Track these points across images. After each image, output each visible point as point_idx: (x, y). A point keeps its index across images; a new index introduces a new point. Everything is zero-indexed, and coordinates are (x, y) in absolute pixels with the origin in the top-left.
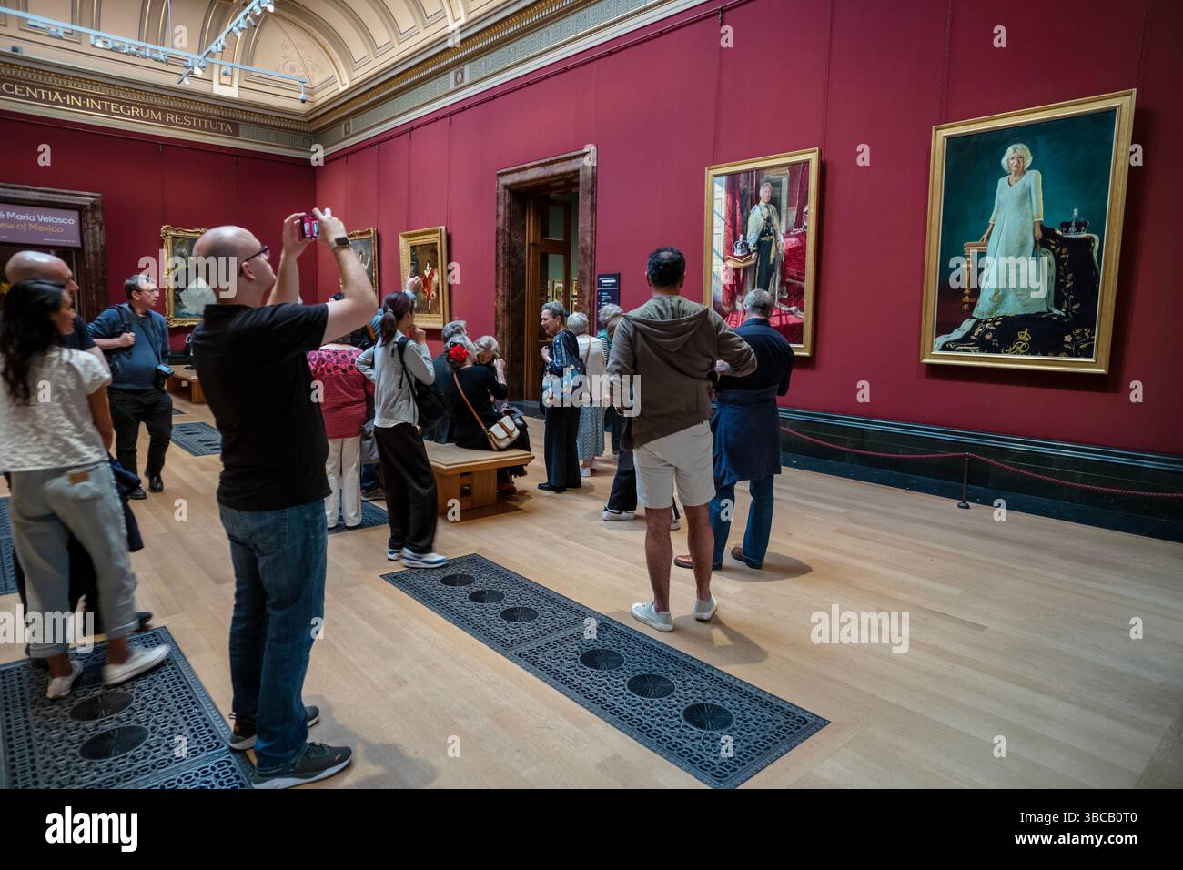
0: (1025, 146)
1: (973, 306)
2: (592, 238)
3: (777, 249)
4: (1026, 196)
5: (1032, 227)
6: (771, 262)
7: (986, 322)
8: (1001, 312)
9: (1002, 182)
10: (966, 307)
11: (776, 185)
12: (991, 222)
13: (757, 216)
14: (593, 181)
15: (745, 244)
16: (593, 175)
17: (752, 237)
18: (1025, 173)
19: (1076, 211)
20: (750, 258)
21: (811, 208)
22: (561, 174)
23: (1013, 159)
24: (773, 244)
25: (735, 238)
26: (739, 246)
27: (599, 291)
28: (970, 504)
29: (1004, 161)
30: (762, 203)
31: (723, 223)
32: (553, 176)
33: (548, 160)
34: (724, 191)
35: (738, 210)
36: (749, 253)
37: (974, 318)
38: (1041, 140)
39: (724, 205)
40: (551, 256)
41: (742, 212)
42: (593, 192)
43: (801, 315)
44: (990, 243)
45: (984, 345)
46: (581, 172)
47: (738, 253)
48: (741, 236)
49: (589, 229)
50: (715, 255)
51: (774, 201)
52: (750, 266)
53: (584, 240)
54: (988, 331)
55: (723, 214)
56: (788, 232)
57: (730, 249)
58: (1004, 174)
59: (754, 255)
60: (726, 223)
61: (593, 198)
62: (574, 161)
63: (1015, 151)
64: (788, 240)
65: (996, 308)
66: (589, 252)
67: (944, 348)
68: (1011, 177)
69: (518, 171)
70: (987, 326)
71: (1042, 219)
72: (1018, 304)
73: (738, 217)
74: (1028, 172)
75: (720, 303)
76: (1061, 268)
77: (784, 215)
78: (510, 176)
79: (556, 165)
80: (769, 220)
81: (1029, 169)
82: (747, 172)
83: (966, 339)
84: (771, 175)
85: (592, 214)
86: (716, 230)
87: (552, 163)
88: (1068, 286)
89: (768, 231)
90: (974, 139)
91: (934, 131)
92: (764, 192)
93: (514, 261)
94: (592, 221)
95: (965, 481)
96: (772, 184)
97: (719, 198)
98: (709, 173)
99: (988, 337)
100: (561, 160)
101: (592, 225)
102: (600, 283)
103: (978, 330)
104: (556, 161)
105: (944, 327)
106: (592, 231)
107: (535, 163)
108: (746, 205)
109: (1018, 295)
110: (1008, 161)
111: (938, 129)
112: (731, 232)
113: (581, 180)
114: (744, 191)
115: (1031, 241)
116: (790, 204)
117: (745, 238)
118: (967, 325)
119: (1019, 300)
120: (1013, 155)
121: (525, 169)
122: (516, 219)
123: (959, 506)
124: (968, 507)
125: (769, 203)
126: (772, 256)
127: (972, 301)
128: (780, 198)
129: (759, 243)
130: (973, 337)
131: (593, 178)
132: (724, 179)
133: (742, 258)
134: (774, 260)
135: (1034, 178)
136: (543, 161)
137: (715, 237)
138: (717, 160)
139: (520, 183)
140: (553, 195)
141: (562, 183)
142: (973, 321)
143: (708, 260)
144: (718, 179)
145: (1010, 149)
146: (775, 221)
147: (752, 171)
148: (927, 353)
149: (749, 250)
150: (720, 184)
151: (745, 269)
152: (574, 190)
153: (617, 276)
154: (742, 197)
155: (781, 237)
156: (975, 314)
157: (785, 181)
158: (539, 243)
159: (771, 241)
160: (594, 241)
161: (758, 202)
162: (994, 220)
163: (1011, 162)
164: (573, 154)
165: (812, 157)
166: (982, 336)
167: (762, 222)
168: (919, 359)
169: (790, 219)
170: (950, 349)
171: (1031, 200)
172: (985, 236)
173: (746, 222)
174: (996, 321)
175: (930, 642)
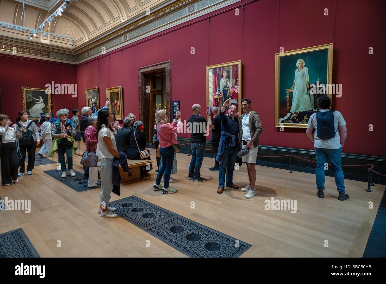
0: (303, 60)
1: (290, 109)
2: (170, 89)
3: (229, 92)
4: (304, 75)
5: (306, 84)
6: (228, 96)
7: (294, 114)
8: (298, 111)
9: (297, 71)
10: (288, 109)
11: (228, 72)
12: (294, 83)
13: (223, 81)
14: (170, 71)
15: (219, 91)
16: (170, 69)
17: (221, 89)
18: (303, 68)
19: (318, 79)
20: (221, 95)
21: (239, 79)
22: (159, 69)
23: (299, 63)
24: (228, 90)
25: (216, 89)
26: (217, 91)
27: (173, 106)
28: (292, 171)
29: (297, 64)
30: (224, 78)
31: (212, 84)
32: (157, 69)
33: (155, 64)
34: (212, 74)
35: (217, 80)
36: (221, 93)
37: (291, 112)
38: (307, 58)
39: (212, 78)
40: (157, 95)
41: (218, 80)
42: (170, 74)
44: (294, 89)
45: (294, 121)
46: (166, 68)
47: (217, 93)
48: (218, 88)
49: (169, 86)
50: (210, 94)
51: (228, 77)
52: (221, 98)
53: (167, 90)
54: (295, 116)
55: (212, 81)
56: (233, 87)
57: (214, 92)
58: (297, 68)
59: (222, 94)
60: (213, 84)
61: (170, 77)
62: (164, 64)
63: (300, 61)
64: (233, 89)
65: (297, 109)
66: (169, 94)
67: (282, 122)
68: (299, 69)
69: (145, 68)
70: (295, 115)
71: (309, 82)
72: (303, 108)
73: (217, 82)
74: (304, 68)
76: (315, 97)
77: (231, 81)
78: (143, 69)
79: (158, 66)
80: (226, 83)
81: (304, 67)
82: (219, 68)
83: (288, 119)
84: (226, 69)
85: (170, 82)
86: (210, 86)
87: (156, 65)
89: (226, 86)
90: (288, 57)
91: (276, 55)
92: (225, 74)
93: (145, 97)
94: (170, 84)
95: (290, 164)
96: (227, 72)
97: (210, 75)
98: (207, 68)
99: (295, 118)
100: (160, 64)
101: (170, 85)
102: (173, 104)
103: (292, 116)
104: (158, 65)
105: (282, 115)
106: (170, 87)
107: (151, 65)
108: (219, 78)
109: (303, 105)
110: (298, 64)
111: (277, 55)
112: (215, 87)
113: (166, 70)
114: (218, 74)
115: (306, 88)
116: (233, 78)
117: (219, 89)
118: (289, 115)
119: (304, 107)
120: (299, 62)
121: (148, 67)
122: (145, 84)
123: (289, 172)
124: (292, 172)
125: (226, 77)
126: (228, 94)
127: (290, 107)
128: (230, 76)
129: (224, 90)
130: (290, 119)
131: (170, 70)
132: (212, 70)
133: (218, 95)
134: (229, 95)
135: (306, 69)
136: (154, 65)
137: (210, 89)
138: (209, 64)
139: (146, 72)
140: (157, 75)
141: (160, 72)
142: (290, 113)
143: (208, 96)
144: (210, 70)
145: (298, 61)
146: (228, 83)
147: (221, 67)
148: (277, 124)
149: (220, 93)
150: (211, 72)
151: (220, 98)
152: (164, 74)
153: (179, 102)
154: (218, 77)
155: (230, 88)
156: (291, 111)
157: (231, 71)
158: (153, 91)
159: (227, 90)
160: (171, 90)
161: (223, 78)
162: (295, 82)
163: (299, 64)
164: (163, 62)
165: (239, 63)
166: (293, 118)
167: (224, 84)
168: (275, 126)
169: (233, 82)
170: (284, 123)
171: (305, 76)
172: (292, 87)
173: (219, 84)
174: (297, 113)
175: (282, 217)
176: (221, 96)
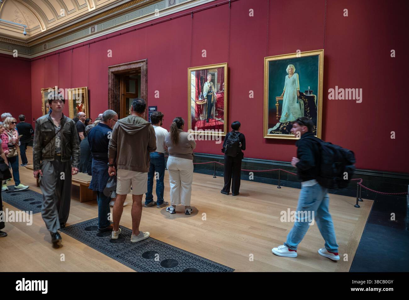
0: (293, 65)
1: (279, 118)
2: (146, 93)
3: (214, 98)
4: (294, 82)
5: (296, 92)
6: (212, 102)
7: (284, 124)
8: (288, 120)
9: (287, 77)
10: (277, 119)
11: (213, 75)
12: (284, 90)
13: (207, 86)
14: (146, 72)
15: (203, 96)
16: (146, 69)
17: (205, 93)
18: (293, 74)
19: (309, 87)
20: (204, 101)
21: (225, 83)
22: (134, 68)
23: (290, 69)
24: (213, 96)
25: (199, 94)
26: (200, 96)
27: (149, 113)
28: (281, 187)
29: (287, 70)
30: (208, 81)
31: (195, 88)
32: (131, 69)
33: (129, 63)
34: (195, 77)
35: (200, 84)
36: (204, 99)
37: (280, 122)
38: (298, 64)
39: (195, 82)
40: (130, 99)
41: (201, 84)
42: (146, 76)
43: (223, 122)
44: (284, 97)
45: (284, 132)
46: (141, 68)
47: (200, 99)
48: (201, 93)
49: (145, 89)
50: (192, 100)
51: (213, 81)
52: (205, 104)
53: (143, 93)
54: (284, 127)
55: (195, 85)
56: (217, 92)
57: (197, 97)
58: (287, 74)
59: (206, 100)
60: (196, 88)
61: (146, 78)
62: (139, 64)
63: (290, 67)
64: (218, 95)
65: (287, 119)
66: (145, 98)
67: (271, 133)
68: (289, 75)
69: (117, 66)
70: (284, 125)
71: (299, 90)
72: (293, 117)
73: (200, 86)
74: (294, 74)
75: (194, 117)
76: (306, 106)
77: (216, 86)
78: (114, 68)
79: (132, 65)
80: (211, 87)
81: (294, 73)
82: (203, 70)
83: (278, 129)
84: (211, 72)
85: (146, 84)
86: (192, 91)
87: (130, 64)
88: (308, 112)
89: (211, 91)
90: (277, 62)
91: (265, 59)
92: (209, 77)
93: (116, 101)
94: (146, 86)
95: (279, 179)
96: (212, 75)
97: (193, 78)
98: (189, 70)
99: (285, 129)
100: (134, 63)
101: (146, 88)
102: (149, 109)
103: (282, 126)
104: (132, 64)
105: (271, 125)
106: (146, 90)
107: (124, 64)
108: (203, 82)
109: (293, 115)
110: (288, 70)
111: (266, 58)
112: (197, 91)
113: (142, 71)
114: (202, 77)
115: (297, 97)
116: (218, 82)
117: (202, 94)
118: (278, 125)
119: (294, 116)
120: (290, 68)
121: (120, 66)
122: (116, 85)
123: (278, 188)
124: (280, 188)
125: (211, 81)
126: (212, 100)
127: (279, 116)
128: (215, 80)
129: (207, 96)
130: (280, 129)
131: (146, 70)
132: (195, 72)
133: (201, 101)
134: (213, 102)
135: (296, 76)
136: (127, 63)
137: (192, 93)
138: (192, 66)
139: (118, 71)
140: (131, 76)
141: (135, 72)
142: (280, 123)
143: (190, 101)
144: (192, 72)
145: (289, 66)
146: (213, 88)
147: (204, 70)
148: (265, 135)
149: (204, 98)
150: (193, 74)
151: (203, 105)
152: (139, 75)
153: (156, 107)
154: (201, 80)
155: (215, 94)
156: (280, 121)
157: (216, 74)
158: (125, 94)
159: (212, 95)
160: (147, 94)
161: (207, 81)
162: (285, 89)
163: (289, 70)
164: (138, 61)
165: (225, 66)
166: (283, 128)
167: (208, 88)
168: (263, 137)
169: (218, 87)
170: (273, 133)
171: (296, 83)
172: (282, 94)
173: (202, 88)
174: (287, 123)
175: (268, 237)
176: (205, 103)
